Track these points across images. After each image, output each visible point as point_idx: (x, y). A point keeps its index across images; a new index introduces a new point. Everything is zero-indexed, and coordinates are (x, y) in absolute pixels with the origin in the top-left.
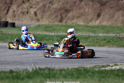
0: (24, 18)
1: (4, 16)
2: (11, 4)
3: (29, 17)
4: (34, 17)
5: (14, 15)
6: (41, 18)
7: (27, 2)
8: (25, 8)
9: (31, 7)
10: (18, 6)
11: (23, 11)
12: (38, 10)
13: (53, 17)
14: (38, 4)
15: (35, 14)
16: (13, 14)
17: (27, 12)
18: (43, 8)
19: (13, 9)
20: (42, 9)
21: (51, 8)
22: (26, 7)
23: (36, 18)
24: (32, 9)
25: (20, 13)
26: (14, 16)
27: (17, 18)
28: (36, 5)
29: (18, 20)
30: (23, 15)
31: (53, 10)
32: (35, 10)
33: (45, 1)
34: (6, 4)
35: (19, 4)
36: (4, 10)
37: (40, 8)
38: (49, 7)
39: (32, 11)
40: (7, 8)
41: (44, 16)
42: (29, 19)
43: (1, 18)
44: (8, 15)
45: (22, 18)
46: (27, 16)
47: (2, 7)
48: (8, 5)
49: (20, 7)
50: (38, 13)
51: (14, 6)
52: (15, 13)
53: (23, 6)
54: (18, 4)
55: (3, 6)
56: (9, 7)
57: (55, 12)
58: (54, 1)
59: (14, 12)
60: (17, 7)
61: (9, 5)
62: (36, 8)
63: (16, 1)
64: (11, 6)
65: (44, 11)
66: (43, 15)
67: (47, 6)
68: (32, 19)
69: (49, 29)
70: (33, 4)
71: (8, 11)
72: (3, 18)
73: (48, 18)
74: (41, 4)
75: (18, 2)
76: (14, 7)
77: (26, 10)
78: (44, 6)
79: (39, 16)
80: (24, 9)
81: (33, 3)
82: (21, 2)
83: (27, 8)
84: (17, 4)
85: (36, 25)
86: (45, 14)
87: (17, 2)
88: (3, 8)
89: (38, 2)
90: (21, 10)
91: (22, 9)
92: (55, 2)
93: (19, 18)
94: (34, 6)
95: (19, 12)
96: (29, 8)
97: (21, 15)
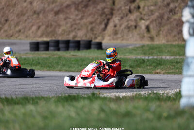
0: (131, 36)
1: (101, 33)
2: (112, 14)
3: (138, 34)
4: (146, 34)
5: (116, 31)
6: (157, 36)
7: (135, 11)
8: (131, 20)
9: (141, 19)
10: (122, 18)
11: (129, 25)
12: (152, 22)
13: (175, 32)
14: (152, 14)
15: (148, 28)
16: (113, 30)
17: (136, 27)
18: (160, 20)
19: (114, 21)
20: (157, 21)
21: (172, 20)
22: (133, 19)
23: (149, 35)
24: (143, 22)
25: (125, 28)
26: (116, 33)
27: (119, 36)
28: (149, 15)
29: (121, 39)
30: (129, 31)
31: (175, 23)
32: (147, 23)
33: (162, 9)
34: (104, 15)
35: (124, 14)
36: (101, 23)
37: (155, 20)
38: (168, 18)
39: (143, 24)
40: (106, 21)
41: (161, 32)
42: (138, 37)
43: (97, 36)
44: (106, 32)
45: (127, 36)
46: (136, 32)
47: (97, 19)
48: (106, 15)
49: (125, 19)
50: (151, 27)
51: (116, 17)
52: (117, 28)
53: (129, 17)
54: (122, 15)
55: (99, 17)
56: (108, 20)
57: (177, 25)
58: (177, 9)
59: (115, 26)
60: (119, 18)
61: (108, 16)
62: (149, 19)
63: (118, 10)
64: (111, 18)
65: (160, 25)
66: (160, 30)
67: (166, 17)
68: (143, 37)
69: (153, 51)
70: (144, 15)
71: (106, 25)
72: (99, 36)
73: (167, 36)
74: (157, 14)
75: (122, 12)
76: (115, 19)
77: (133, 24)
78: (161, 17)
79: (153, 32)
80: (130, 22)
81: (144, 12)
82: (127, 10)
83: (136, 21)
84: (120, 14)
85: (138, 46)
86: (162, 29)
87: (120, 12)
88: (98, 21)
89: (152, 11)
90: (126, 24)
91: (128, 21)
92: (178, 11)
93: (122, 37)
94: (145, 17)
95: (123, 26)
96: (138, 19)
97: (126, 31)
